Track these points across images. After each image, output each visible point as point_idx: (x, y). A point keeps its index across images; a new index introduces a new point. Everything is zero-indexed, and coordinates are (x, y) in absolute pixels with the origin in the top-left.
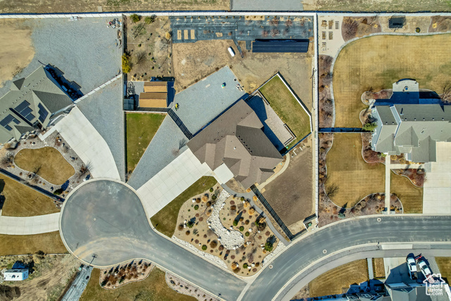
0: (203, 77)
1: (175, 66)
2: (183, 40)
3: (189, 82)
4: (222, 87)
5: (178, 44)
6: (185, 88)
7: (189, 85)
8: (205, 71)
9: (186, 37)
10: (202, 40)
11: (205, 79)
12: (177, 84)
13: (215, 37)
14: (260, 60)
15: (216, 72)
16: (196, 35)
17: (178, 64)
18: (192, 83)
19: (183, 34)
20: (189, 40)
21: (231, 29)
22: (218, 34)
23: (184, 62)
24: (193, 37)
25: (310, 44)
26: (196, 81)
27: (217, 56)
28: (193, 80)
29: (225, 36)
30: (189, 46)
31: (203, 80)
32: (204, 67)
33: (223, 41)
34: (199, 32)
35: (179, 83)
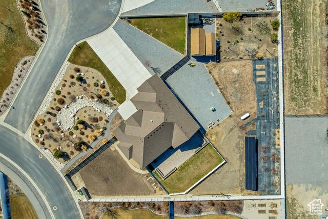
0: (220, 89)
1: (231, 63)
2: (255, 70)
3: (216, 76)
4: (211, 108)
5: (251, 65)
6: (210, 73)
7: (213, 76)
8: (227, 91)
9: (258, 73)
10: (256, 88)
11: (219, 92)
12: (214, 64)
13: (259, 101)
14: (238, 144)
15: (225, 102)
16: (261, 83)
17: (232, 66)
18: (215, 79)
19: (261, 70)
20: (255, 76)
21: (267, 116)
22: (262, 103)
23: (235, 71)
24: (259, 80)
25: (253, 192)
26: (217, 83)
27: (241, 103)
28: (218, 80)
29: (260, 110)
30: (250, 76)
31: (218, 90)
32: (230, 90)
33: (255, 108)
34: (264, 86)
35: (215, 67)
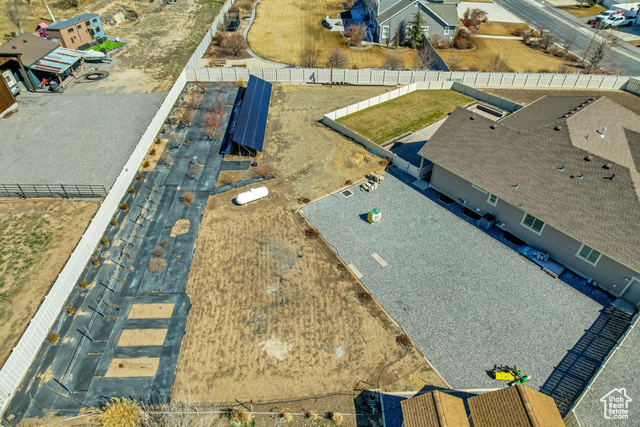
0: (346, 275)
1: (297, 388)
2: (168, 352)
3: (371, 325)
5: (181, 376)
6: (403, 340)
7: (386, 324)
8: (318, 268)
9: (158, 337)
10: (186, 277)
11: (351, 267)
12: (391, 381)
13: (189, 238)
14: (285, 145)
16: (158, 298)
17: (287, 375)
18: (376, 313)
19: (136, 352)
20: (176, 326)
22: (179, 228)
24: (165, 310)
26: (364, 297)
27: (261, 234)
28: (362, 309)
29: (191, 212)
30: (199, 325)
31: (358, 274)
32: (304, 272)
33: (206, 220)
34: (147, 287)
35: (382, 367)
